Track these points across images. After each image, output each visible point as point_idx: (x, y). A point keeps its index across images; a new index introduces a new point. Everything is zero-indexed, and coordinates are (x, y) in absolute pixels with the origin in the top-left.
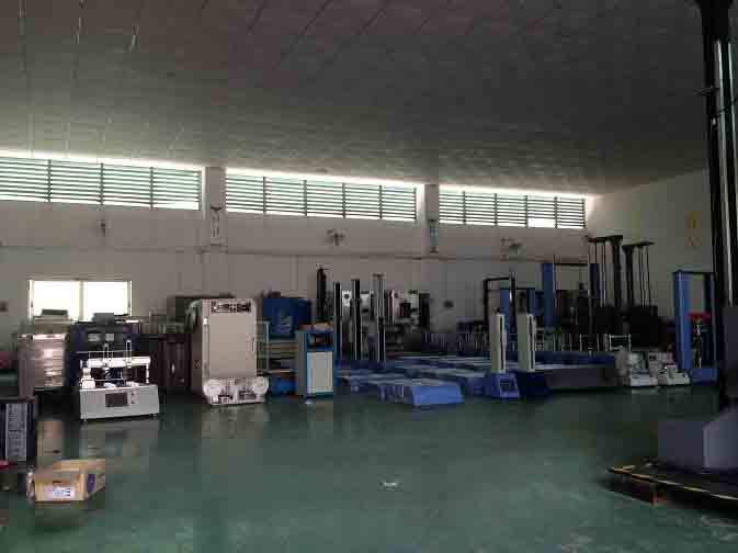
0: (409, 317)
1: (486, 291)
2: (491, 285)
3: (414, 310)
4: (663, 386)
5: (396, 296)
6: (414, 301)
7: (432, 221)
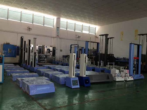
0: (50, 53)
1: (71, 48)
2: (72, 46)
3: (51, 51)
4: (126, 81)
5: (46, 47)
6: (51, 49)
7: (58, 28)
